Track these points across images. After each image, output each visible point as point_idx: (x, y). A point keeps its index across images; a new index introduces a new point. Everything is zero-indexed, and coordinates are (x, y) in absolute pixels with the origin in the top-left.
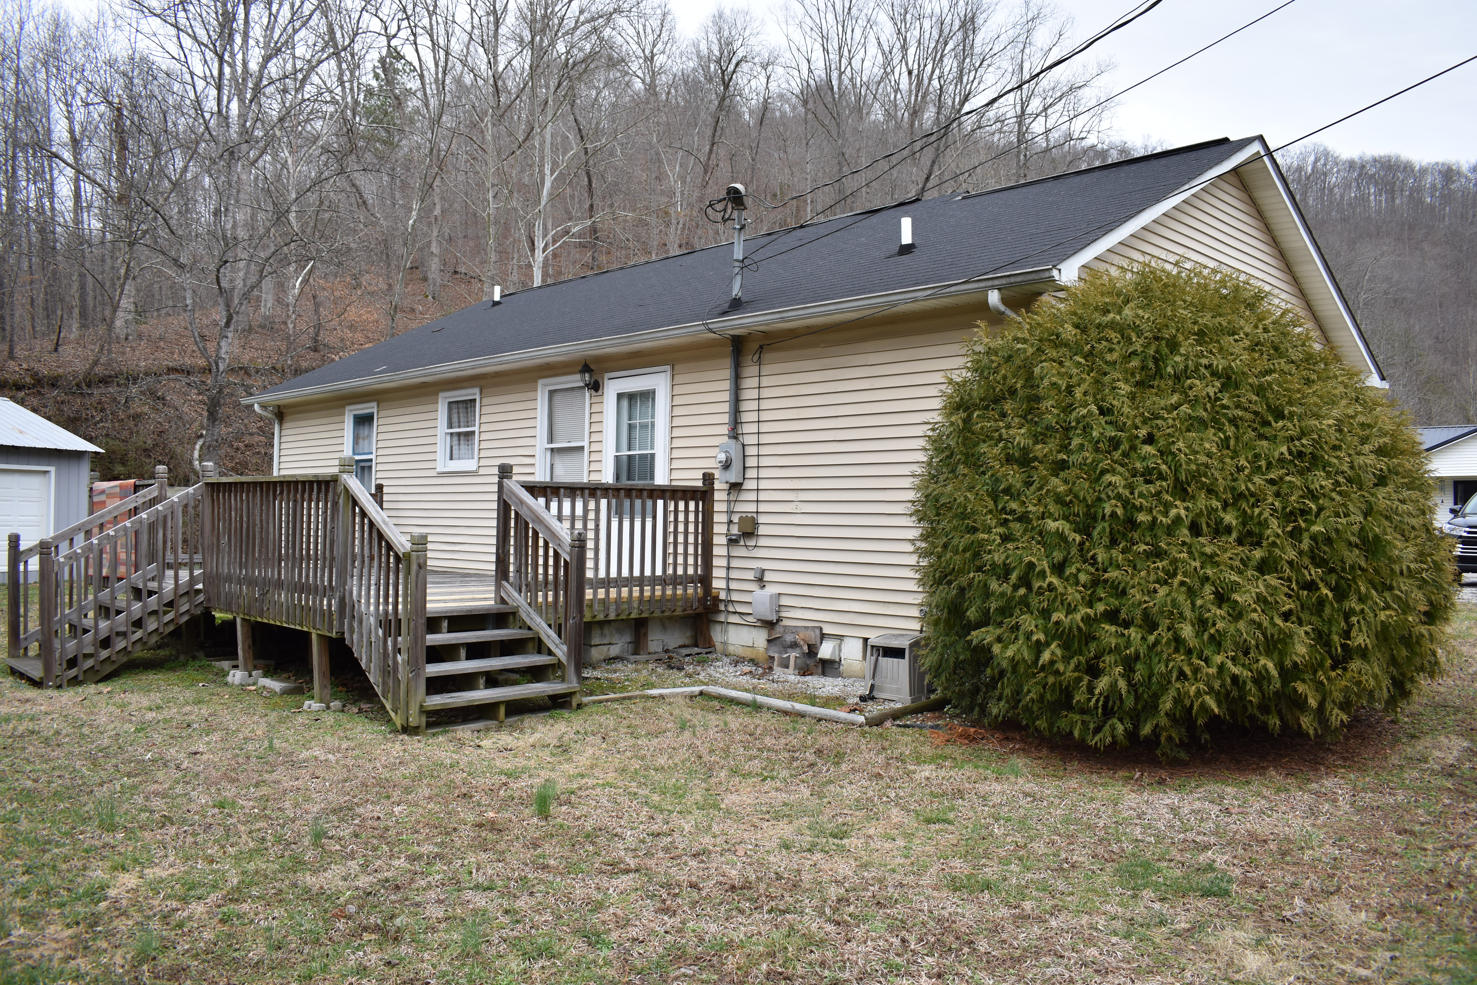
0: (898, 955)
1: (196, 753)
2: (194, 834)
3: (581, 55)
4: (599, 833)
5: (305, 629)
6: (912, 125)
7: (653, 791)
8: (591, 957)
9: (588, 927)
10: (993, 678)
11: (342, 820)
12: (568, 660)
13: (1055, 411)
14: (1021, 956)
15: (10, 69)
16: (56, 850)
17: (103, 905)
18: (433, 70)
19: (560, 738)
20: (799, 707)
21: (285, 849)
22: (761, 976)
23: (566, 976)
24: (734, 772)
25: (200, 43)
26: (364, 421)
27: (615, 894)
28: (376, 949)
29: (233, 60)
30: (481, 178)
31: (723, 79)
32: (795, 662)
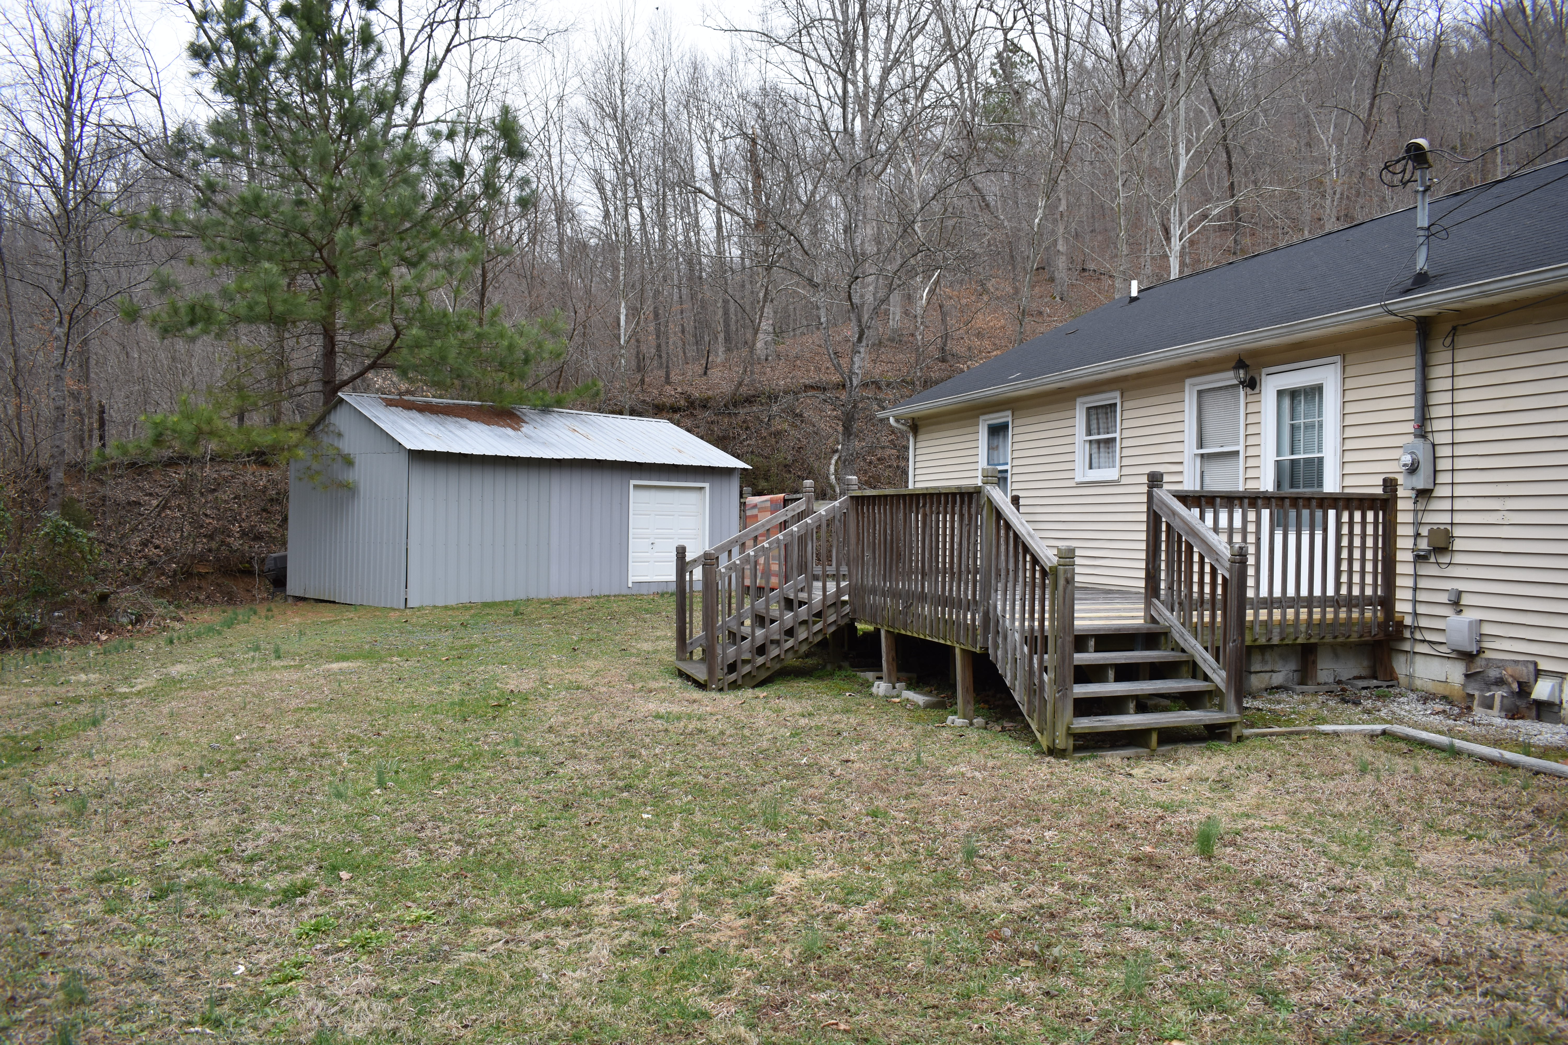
1: (847, 761)
2: (851, 840)
3: (1213, 17)
4: (1271, 881)
5: (949, 643)
7: (1332, 839)
8: (1268, 1017)
9: (1263, 983)
11: (992, 840)
12: (1227, 688)
15: (657, 115)
16: (727, 843)
17: (771, 900)
18: (1052, 59)
19: (1220, 772)
20: (1509, 755)
21: (937, 864)
23: (1240, 1035)
24: (1430, 826)
25: (824, 65)
26: (997, 431)
27: (1293, 951)
28: (1033, 977)
29: (855, 76)
30: (1109, 167)
31: (1384, 20)
32: (1502, 702)
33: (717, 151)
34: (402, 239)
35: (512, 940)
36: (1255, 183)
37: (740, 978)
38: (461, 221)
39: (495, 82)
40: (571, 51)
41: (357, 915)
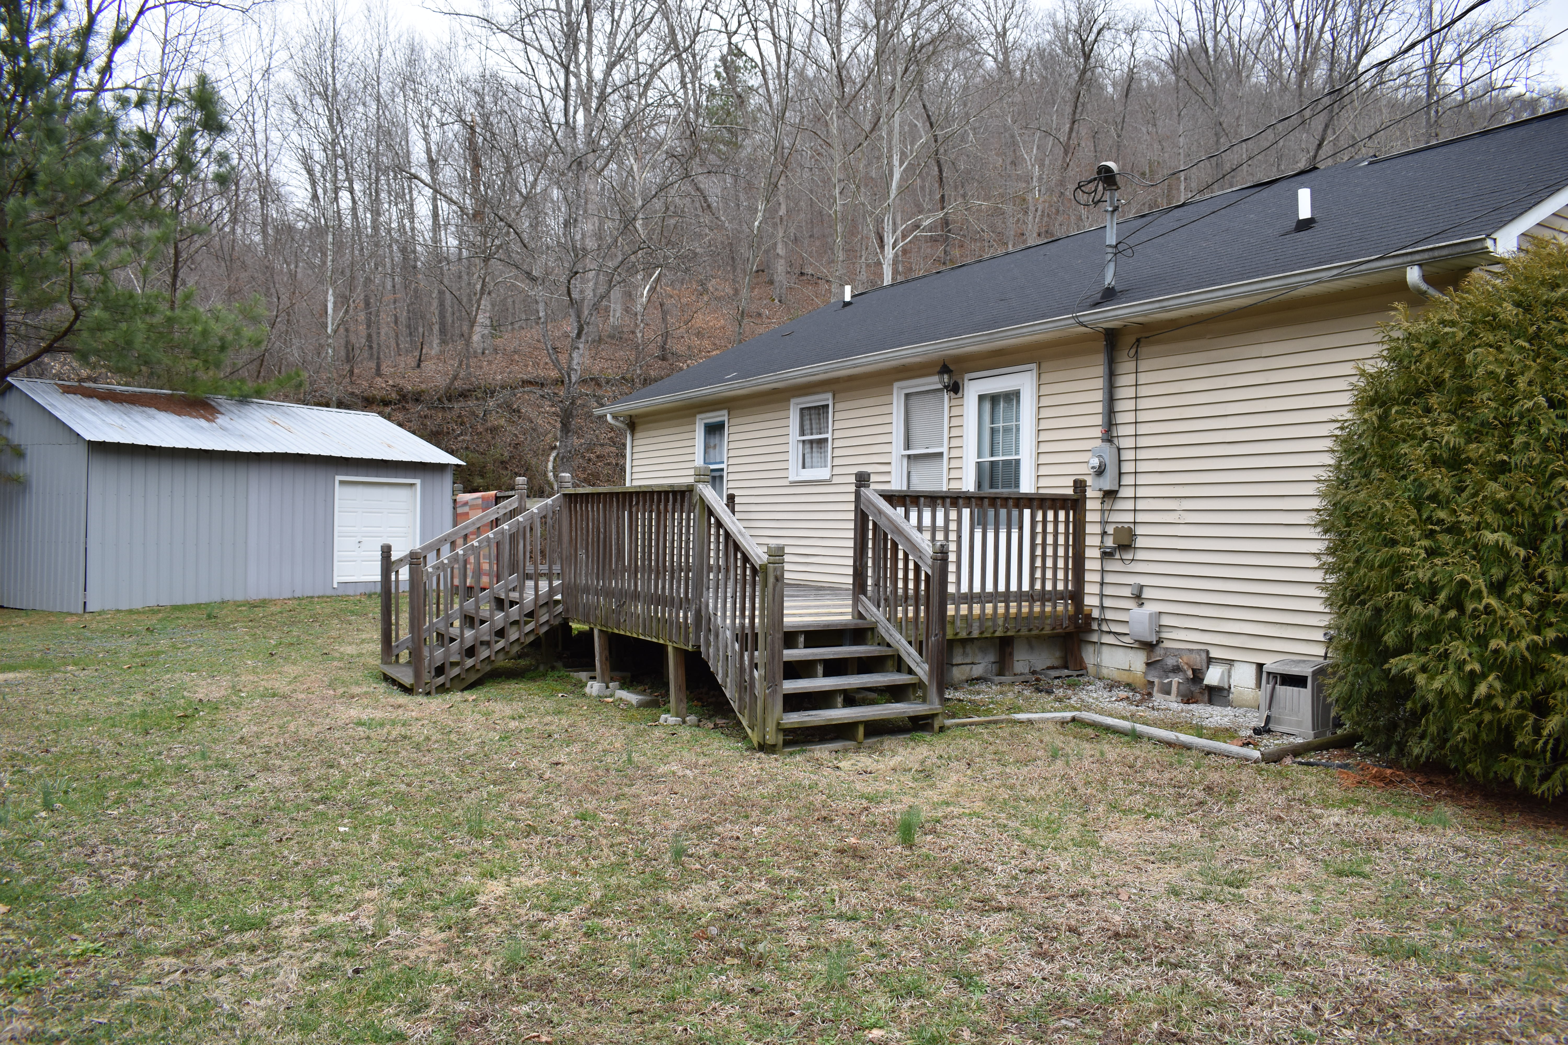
0: (1310, 1024)
1: (557, 764)
2: (558, 845)
3: (928, 36)
4: (967, 866)
5: (661, 642)
6: (1300, 86)
7: (1024, 823)
8: (963, 999)
9: (959, 967)
10: (1413, 712)
11: (701, 838)
12: (930, 680)
13: (1493, 404)
14: (1458, 1036)
15: (371, 95)
16: (429, 854)
17: (473, 911)
18: (775, 65)
19: (923, 762)
20: (1184, 738)
21: (646, 865)
22: (1152, 1036)
23: (937, 1018)
24: (1113, 807)
25: (546, 56)
26: (714, 430)
27: (987, 933)
28: (738, 975)
29: (578, 69)
30: (827, 174)
31: (1083, 50)
32: (1178, 688)
33: (435, 137)
34: (83, 213)
35: (191, 970)
36: (964, 196)
37: (438, 995)
38: (151, 196)
39: (194, 49)
40: (278, 22)
41: (14, 953)
